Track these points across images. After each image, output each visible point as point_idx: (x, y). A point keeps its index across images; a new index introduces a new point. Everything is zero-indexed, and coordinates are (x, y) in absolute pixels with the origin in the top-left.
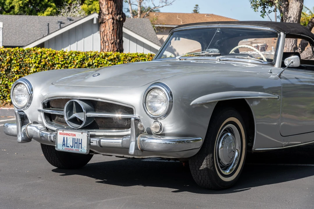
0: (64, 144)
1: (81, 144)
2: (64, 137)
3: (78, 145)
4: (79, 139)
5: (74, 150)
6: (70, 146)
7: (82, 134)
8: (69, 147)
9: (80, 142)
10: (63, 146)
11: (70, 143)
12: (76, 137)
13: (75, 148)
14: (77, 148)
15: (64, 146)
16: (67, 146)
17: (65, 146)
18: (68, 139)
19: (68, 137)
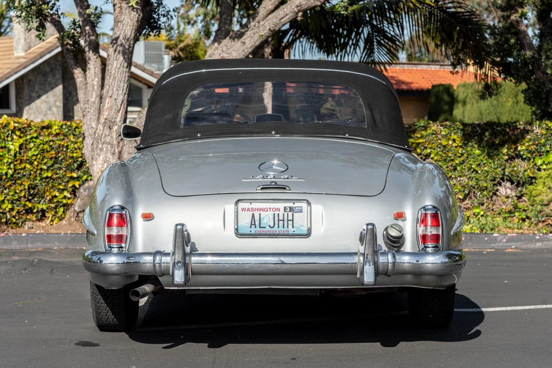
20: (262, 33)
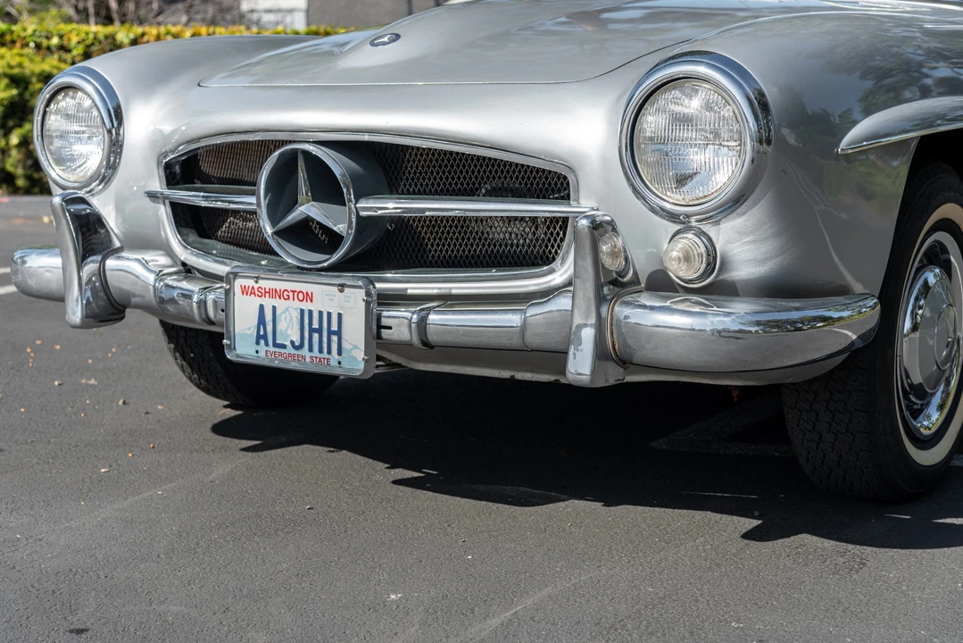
0: (262, 333)
1: (339, 333)
2: (262, 307)
3: (325, 340)
4: (329, 314)
5: (307, 361)
6: (288, 343)
7: (341, 291)
8: (284, 346)
9: (334, 327)
10: (257, 343)
11: (289, 330)
12: (314, 307)
13: (311, 349)
14: (321, 351)
15: (262, 342)
16: (276, 345)
17: (267, 344)
18: (278, 312)
19: (280, 304)
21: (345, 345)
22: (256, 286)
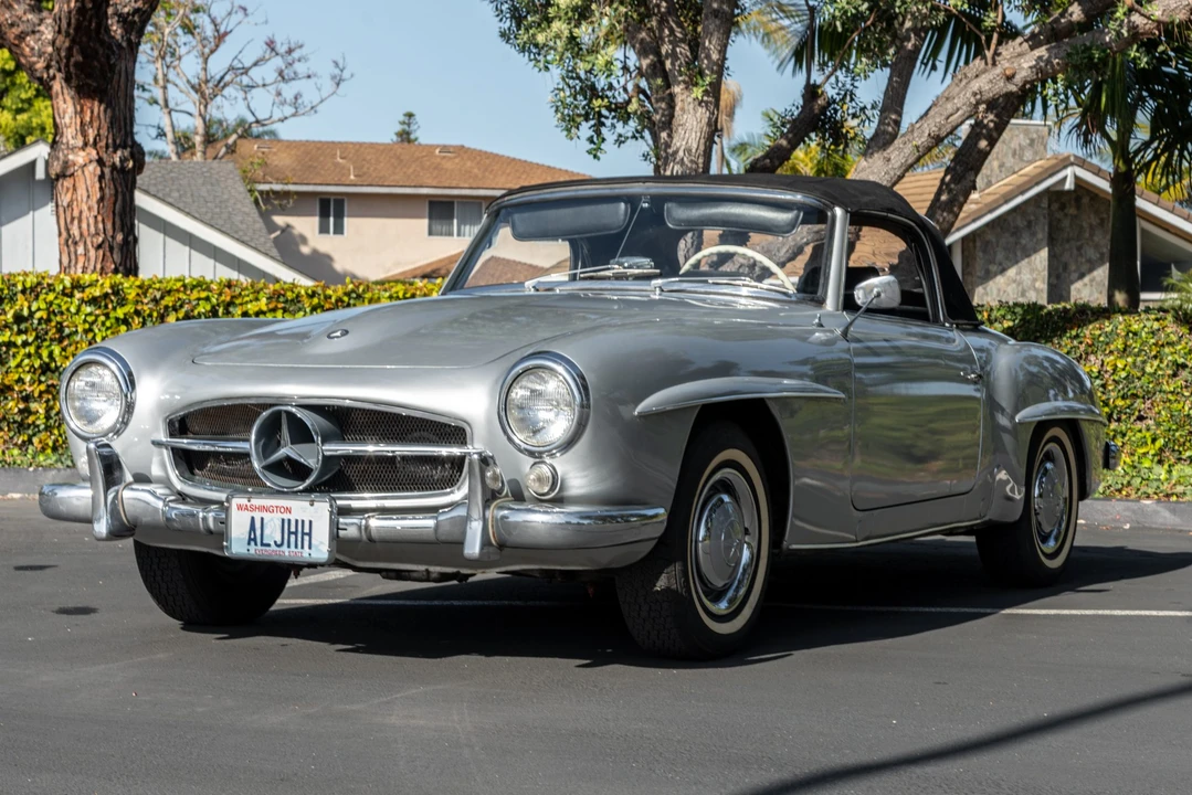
0: (252, 537)
1: (310, 534)
2: (253, 518)
3: (299, 539)
4: (303, 521)
5: (286, 554)
6: (272, 543)
7: (312, 505)
8: (269, 545)
9: (307, 530)
10: (249, 544)
11: (273, 533)
12: (293, 518)
13: (289, 546)
14: (296, 547)
15: (252, 543)
16: (262, 544)
17: (256, 544)
18: (265, 521)
19: (267, 516)
20: (918, 142)
21: (313, 542)
22: (249, 504)
